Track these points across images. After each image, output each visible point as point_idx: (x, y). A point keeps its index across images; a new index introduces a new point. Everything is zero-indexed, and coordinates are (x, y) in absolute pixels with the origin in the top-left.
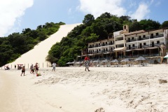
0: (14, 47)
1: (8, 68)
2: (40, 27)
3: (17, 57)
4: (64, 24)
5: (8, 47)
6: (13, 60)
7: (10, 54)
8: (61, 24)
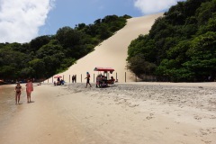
0: (65, 47)
1: (61, 82)
2: (98, 21)
3: (71, 64)
4: (130, 17)
5: (56, 48)
6: (64, 69)
7: (61, 58)
8: (127, 17)
